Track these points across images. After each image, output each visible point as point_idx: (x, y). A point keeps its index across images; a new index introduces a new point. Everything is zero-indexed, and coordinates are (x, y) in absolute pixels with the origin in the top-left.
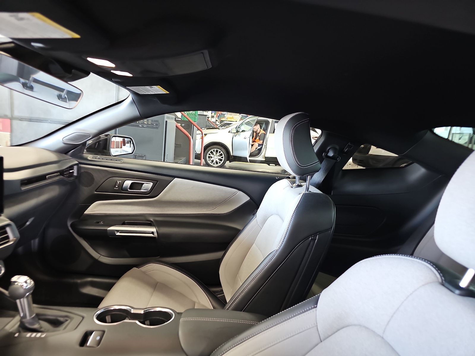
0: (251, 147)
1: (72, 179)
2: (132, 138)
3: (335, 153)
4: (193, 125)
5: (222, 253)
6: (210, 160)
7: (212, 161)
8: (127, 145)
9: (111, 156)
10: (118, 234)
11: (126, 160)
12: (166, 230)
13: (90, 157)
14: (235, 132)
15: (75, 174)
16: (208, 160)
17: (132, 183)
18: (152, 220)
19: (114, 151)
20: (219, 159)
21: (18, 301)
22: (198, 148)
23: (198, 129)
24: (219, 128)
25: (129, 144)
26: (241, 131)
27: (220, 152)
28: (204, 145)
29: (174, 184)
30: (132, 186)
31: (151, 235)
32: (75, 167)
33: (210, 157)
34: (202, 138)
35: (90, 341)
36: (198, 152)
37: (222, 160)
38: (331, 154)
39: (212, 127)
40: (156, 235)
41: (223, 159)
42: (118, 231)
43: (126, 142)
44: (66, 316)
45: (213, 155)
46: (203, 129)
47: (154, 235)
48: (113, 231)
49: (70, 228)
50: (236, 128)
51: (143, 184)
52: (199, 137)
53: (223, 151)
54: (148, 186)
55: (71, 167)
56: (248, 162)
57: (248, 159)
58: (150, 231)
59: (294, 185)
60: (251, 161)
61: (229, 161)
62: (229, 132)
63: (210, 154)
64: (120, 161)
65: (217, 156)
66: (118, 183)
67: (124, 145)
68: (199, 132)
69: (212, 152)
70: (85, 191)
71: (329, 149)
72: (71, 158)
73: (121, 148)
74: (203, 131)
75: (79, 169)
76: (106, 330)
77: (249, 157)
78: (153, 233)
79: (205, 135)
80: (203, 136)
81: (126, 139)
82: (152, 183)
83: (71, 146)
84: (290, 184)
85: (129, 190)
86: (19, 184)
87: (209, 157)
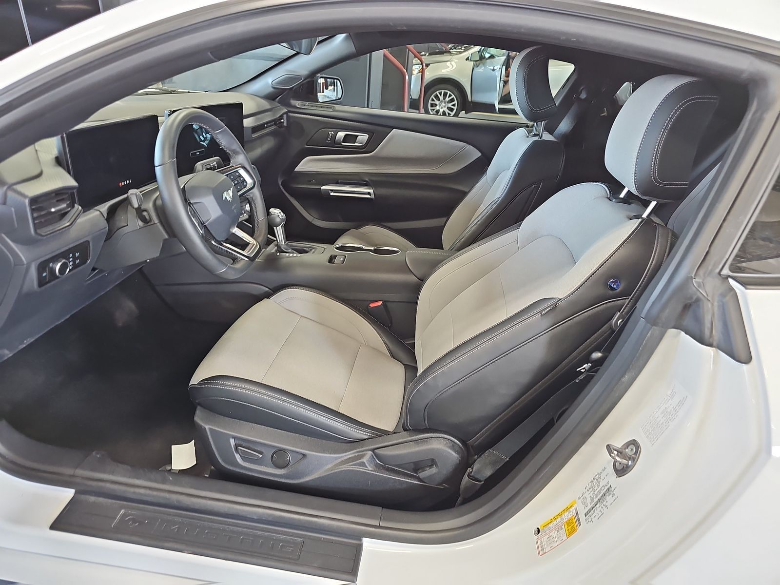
0: (504, 86)
1: (283, 129)
2: (340, 79)
3: (588, 94)
4: (407, 50)
5: (445, 219)
6: (434, 110)
7: (436, 112)
8: (330, 88)
9: (318, 102)
10: (332, 194)
11: (338, 107)
12: (383, 191)
13: (297, 103)
14: (478, 59)
15: (285, 124)
16: (431, 110)
17: (346, 135)
18: (367, 180)
19: (321, 97)
20: (448, 108)
21: (275, 228)
22: (415, 89)
23: (416, 56)
24: (451, 50)
25: (333, 87)
26: (487, 55)
27: (450, 96)
28: (424, 84)
29: (393, 136)
30: (346, 138)
31: (368, 196)
32: (285, 116)
33: (434, 105)
34: (422, 71)
35: (336, 261)
36: (415, 96)
37: (453, 109)
38: (583, 96)
39: (438, 49)
40: (373, 196)
41: (455, 108)
42: (332, 191)
43: (329, 84)
44: (310, 247)
45: (439, 100)
46: (423, 53)
47: (371, 195)
48: (327, 191)
49: (281, 187)
50: (479, 52)
51: (357, 136)
52: (416, 69)
53: (456, 93)
54: (363, 138)
55: (281, 117)
56: (496, 113)
57: (497, 107)
58: (366, 192)
59: (531, 134)
60: (502, 111)
61: (464, 112)
62: (467, 59)
63: (433, 100)
64: (331, 108)
65: (445, 103)
66: (331, 135)
67: (327, 88)
68: (416, 61)
69: (436, 97)
70: (297, 145)
71: (582, 90)
72: (280, 105)
73: (323, 92)
74: (423, 57)
75: (288, 118)
76: (346, 255)
77: (498, 104)
78: (369, 193)
79: (426, 66)
80: (425, 66)
81: (328, 80)
82: (368, 136)
83: (280, 90)
84: (527, 133)
85: (343, 144)
86: (250, 130)
87: (432, 105)
